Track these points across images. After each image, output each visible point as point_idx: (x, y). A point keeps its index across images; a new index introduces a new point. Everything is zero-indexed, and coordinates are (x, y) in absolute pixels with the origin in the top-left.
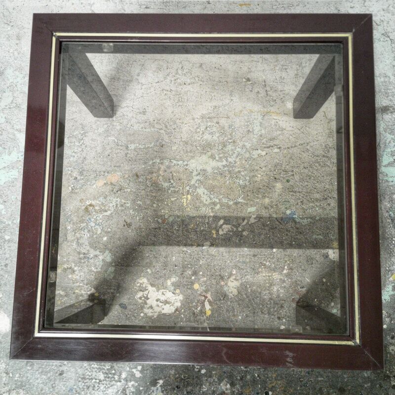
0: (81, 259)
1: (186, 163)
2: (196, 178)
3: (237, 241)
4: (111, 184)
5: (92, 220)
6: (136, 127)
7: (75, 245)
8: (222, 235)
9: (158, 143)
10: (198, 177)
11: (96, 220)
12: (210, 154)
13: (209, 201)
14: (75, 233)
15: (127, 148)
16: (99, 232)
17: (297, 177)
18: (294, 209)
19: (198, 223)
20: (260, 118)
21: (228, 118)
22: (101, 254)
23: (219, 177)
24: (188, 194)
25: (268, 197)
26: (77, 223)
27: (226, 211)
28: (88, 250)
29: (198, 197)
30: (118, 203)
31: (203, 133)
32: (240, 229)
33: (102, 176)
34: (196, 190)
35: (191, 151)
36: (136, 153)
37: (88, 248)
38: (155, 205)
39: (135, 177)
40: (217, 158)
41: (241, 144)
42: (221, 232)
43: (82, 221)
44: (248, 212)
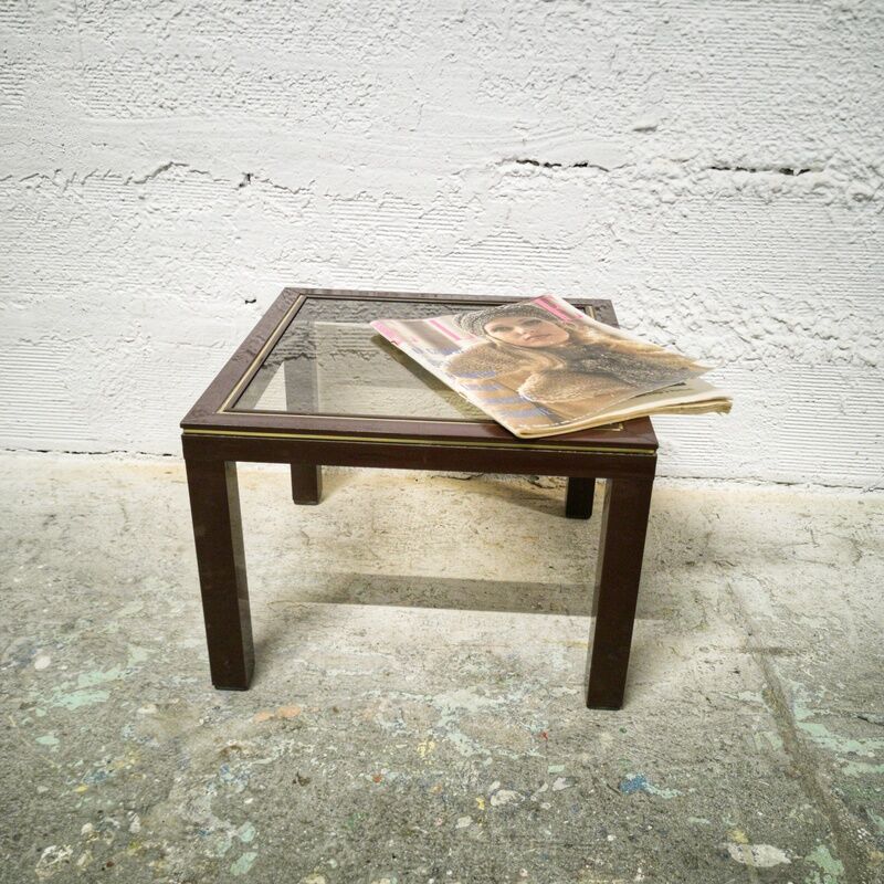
0: (187, 833)
1: (429, 698)
2: (445, 719)
3: (529, 818)
4: (284, 718)
5: (231, 769)
6: (345, 650)
7: (181, 808)
8: (497, 807)
9: (382, 670)
10: (451, 718)
11: (239, 770)
12: (475, 688)
13: (470, 752)
14: (189, 789)
15: (324, 673)
16: (240, 788)
17: (640, 727)
18: (641, 773)
19: (447, 784)
20: (562, 650)
21: (507, 646)
22: (235, 826)
23: (491, 719)
24: (430, 740)
25: (587, 752)
26: (197, 773)
27: (505, 768)
28: (207, 820)
29: (449, 746)
30: (290, 747)
31: (463, 662)
32: (534, 799)
33: (268, 708)
34: (445, 734)
35: (439, 684)
36: (338, 682)
37: (208, 815)
38: (362, 753)
39: (332, 712)
40: (488, 694)
41: (531, 678)
42: (494, 801)
43: (210, 770)
44: (549, 771)
